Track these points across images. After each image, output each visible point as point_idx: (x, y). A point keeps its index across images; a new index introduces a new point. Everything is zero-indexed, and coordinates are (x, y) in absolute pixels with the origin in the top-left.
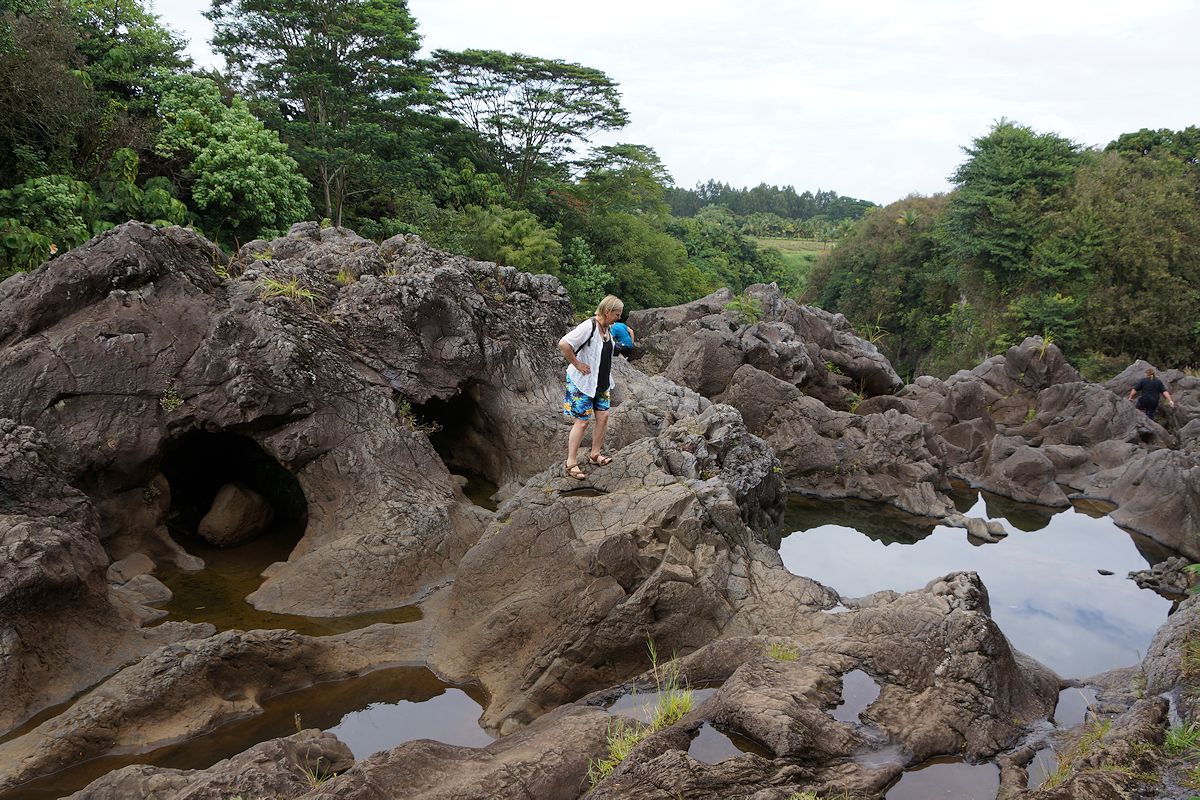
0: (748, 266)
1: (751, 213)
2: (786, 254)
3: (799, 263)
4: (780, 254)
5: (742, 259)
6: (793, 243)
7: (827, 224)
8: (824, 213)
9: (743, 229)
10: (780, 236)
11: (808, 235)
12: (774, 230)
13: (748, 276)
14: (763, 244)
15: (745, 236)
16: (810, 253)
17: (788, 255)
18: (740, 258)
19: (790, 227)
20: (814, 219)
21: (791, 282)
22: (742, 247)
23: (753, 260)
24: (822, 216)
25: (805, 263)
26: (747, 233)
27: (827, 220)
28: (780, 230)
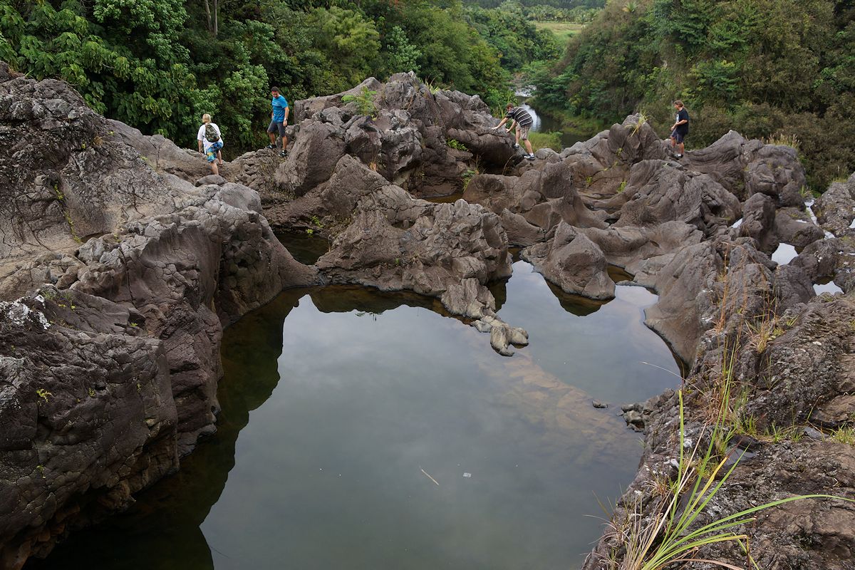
0: (530, 42)
1: (535, 5)
2: (556, 33)
3: (564, 39)
4: (552, 33)
5: (526, 37)
6: (561, 25)
7: (584, 12)
8: (584, 4)
9: (528, 16)
10: (553, 20)
11: (571, 19)
12: (549, 17)
13: (530, 48)
14: (540, 26)
15: (527, 21)
16: (572, 32)
17: (557, 34)
18: (525, 36)
19: (560, 14)
20: (576, 8)
21: (559, 52)
22: (526, 29)
23: (533, 37)
24: (582, 6)
25: (568, 38)
26: (531, 19)
27: (584, 9)
28: (553, 16)
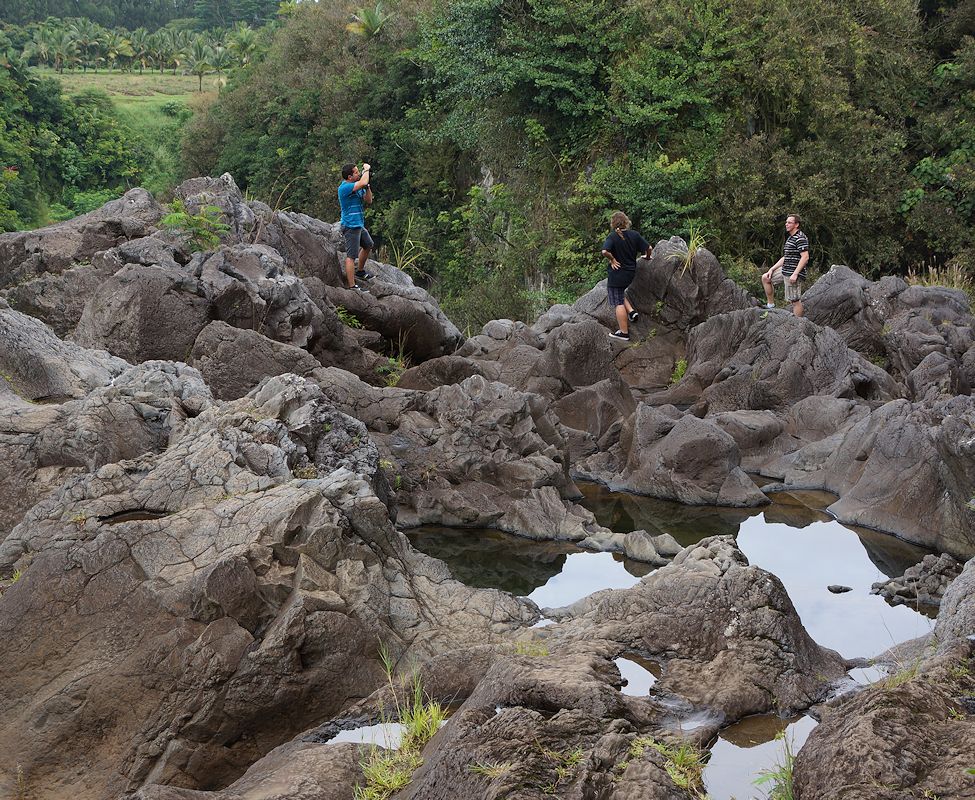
0: (47, 133)
1: (38, 18)
2: (123, 105)
3: (152, 121)
4: (110, 104)
5: (33, 118)
6: (134, 79)
7: (199, 38)
8: (191, 15)
9: (26, 53)
10: (105, 65)
11: (163, 62)
12: (92, 55)
13: (49, 152)
14: (74, 83)
15: (32, 69)
16: (172, 100)
17: (127, 106)
18: (27, 115)
19: (124, 46)
20: (173, 25)
21: (141, 161)
22: (31, 93)
23: (55, 118)
24: (188, 21)
25: (165, 121)
26: (34, 61)
27: (199, 29)
28: (104, 53)
